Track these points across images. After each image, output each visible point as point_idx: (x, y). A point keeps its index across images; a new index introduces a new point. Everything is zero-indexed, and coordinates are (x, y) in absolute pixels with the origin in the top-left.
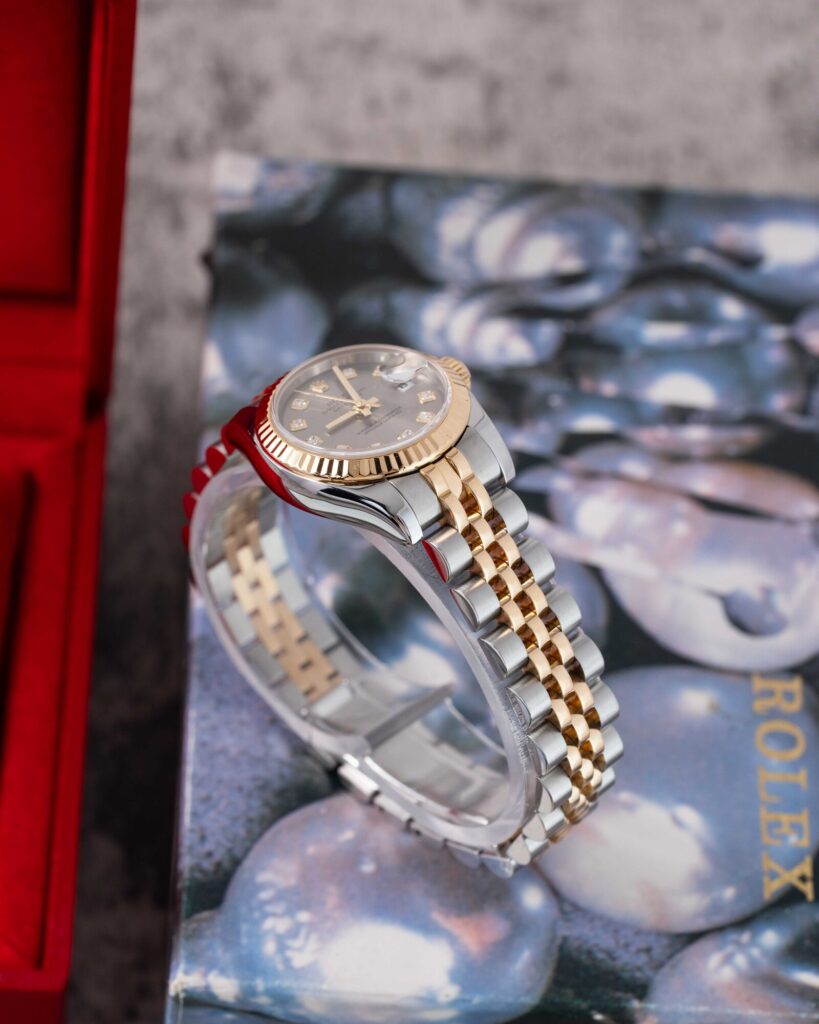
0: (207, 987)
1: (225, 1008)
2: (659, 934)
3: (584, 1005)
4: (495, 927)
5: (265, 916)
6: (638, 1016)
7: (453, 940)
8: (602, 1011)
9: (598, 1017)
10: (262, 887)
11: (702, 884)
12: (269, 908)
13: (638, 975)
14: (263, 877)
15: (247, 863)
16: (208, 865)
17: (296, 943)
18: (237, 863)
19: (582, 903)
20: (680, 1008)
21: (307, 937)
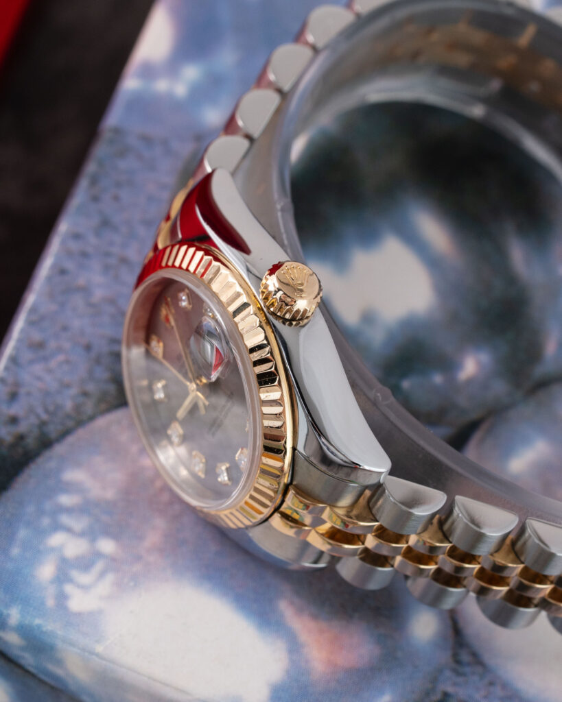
5: (57, 527)
7: (294, 647)
10: (67, 488)
12: (65, 519)
14: (73, 475)
15: (59, 449)
16: (5, 434)
17: (84, 578)
18: (46, 444)
21: (102, 575)
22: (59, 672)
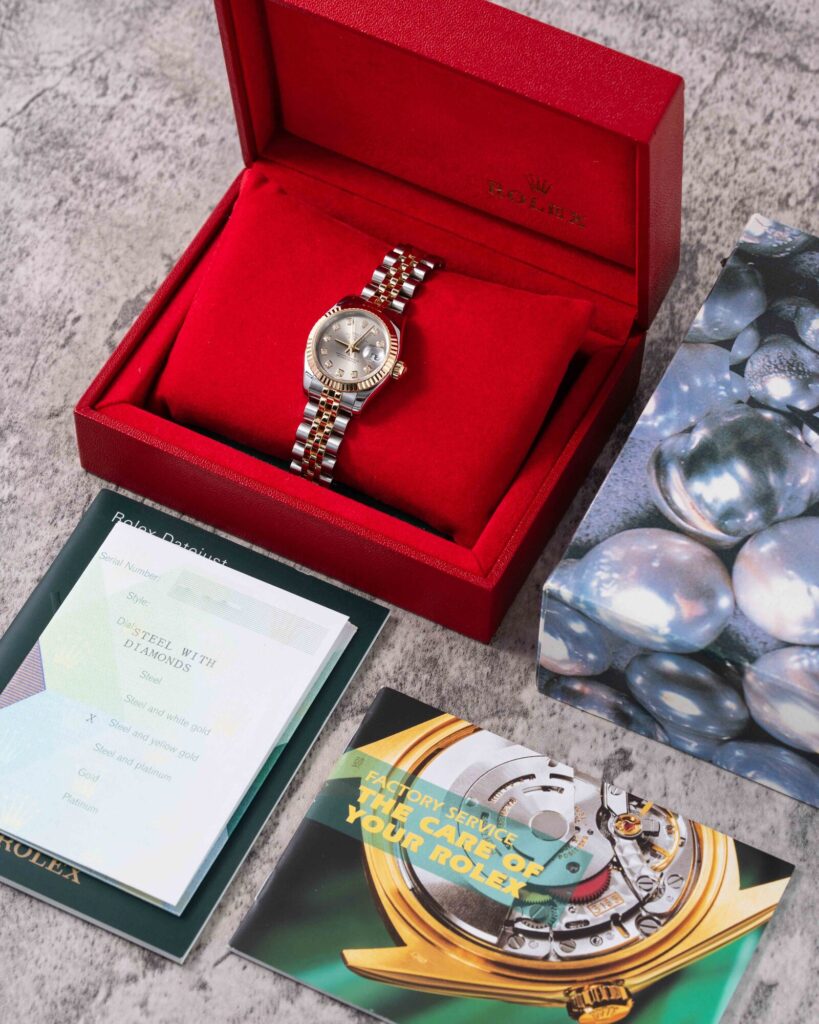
0: (559, 591)
1: (565, 604)
2: (774, 638)
3: (723, 656)
4: (700, 609)
5: (599, 569)
6: (747, 670)
7: (678, 608)
8: (732, 662)
9: (729, 664)
10: (604, 557)
11: (807, 623)
12: (602, 567)
13: (755, 652)
14: (606, 553)
15: (602, 544)
16: (584, 539)
17: (607, 586)
18: (598, 542)
19: (746, 613)
20: (766, 673)
21: (613, 585)
22: (598, 617)
